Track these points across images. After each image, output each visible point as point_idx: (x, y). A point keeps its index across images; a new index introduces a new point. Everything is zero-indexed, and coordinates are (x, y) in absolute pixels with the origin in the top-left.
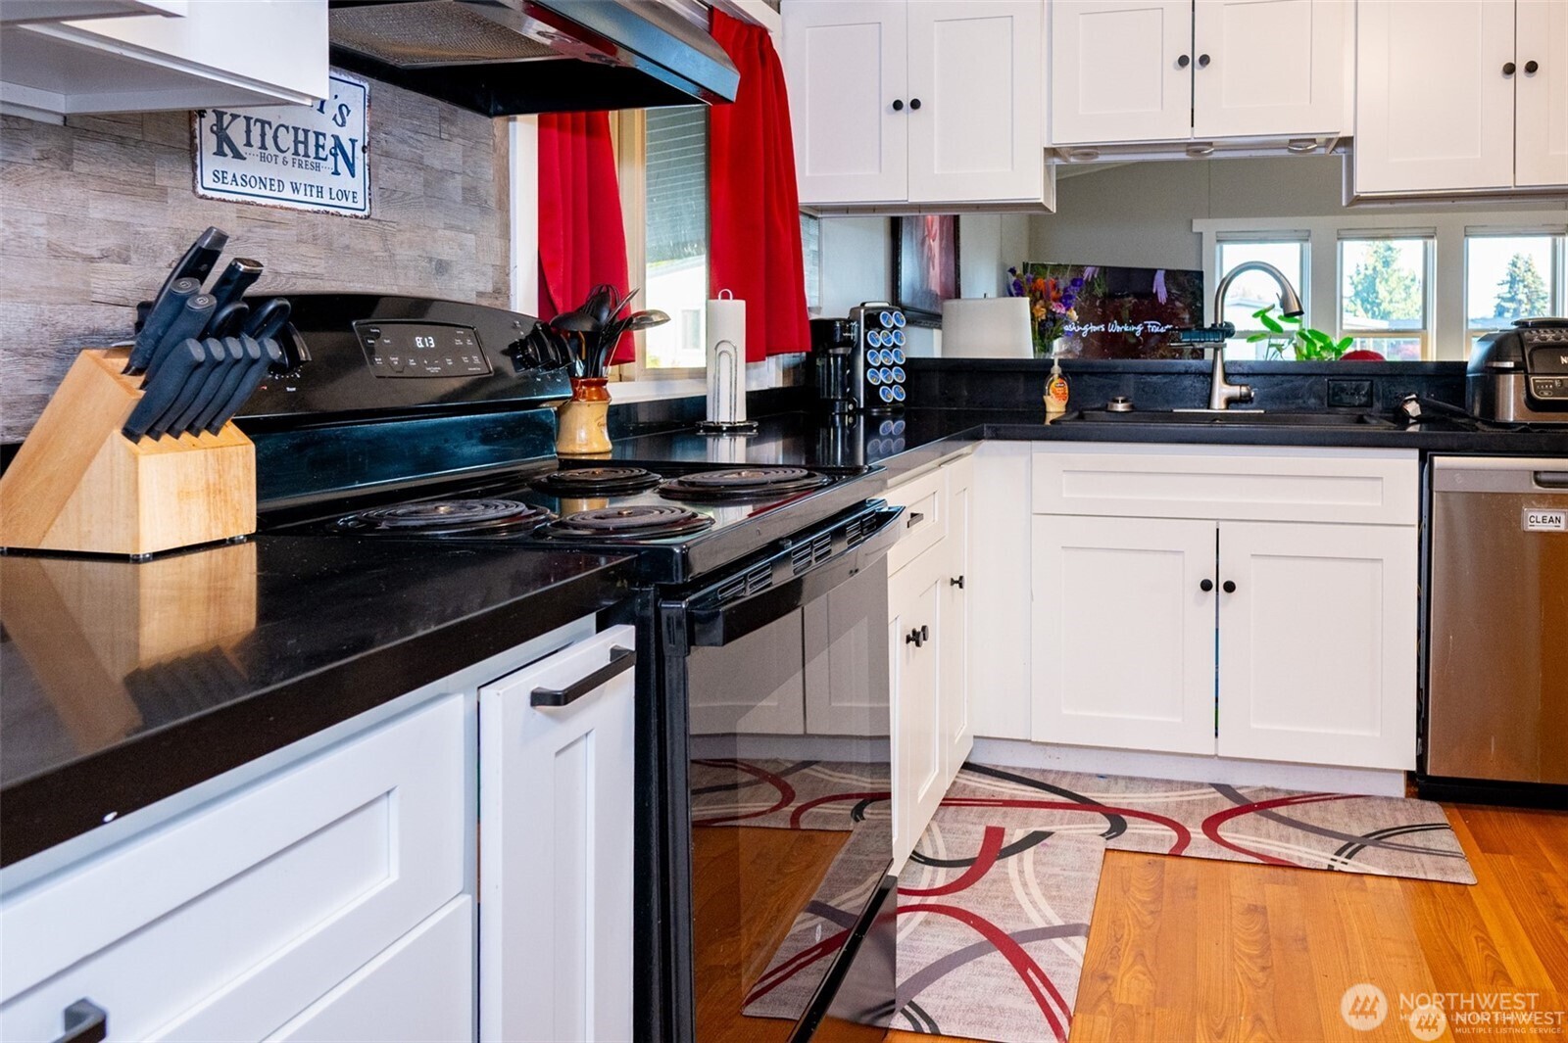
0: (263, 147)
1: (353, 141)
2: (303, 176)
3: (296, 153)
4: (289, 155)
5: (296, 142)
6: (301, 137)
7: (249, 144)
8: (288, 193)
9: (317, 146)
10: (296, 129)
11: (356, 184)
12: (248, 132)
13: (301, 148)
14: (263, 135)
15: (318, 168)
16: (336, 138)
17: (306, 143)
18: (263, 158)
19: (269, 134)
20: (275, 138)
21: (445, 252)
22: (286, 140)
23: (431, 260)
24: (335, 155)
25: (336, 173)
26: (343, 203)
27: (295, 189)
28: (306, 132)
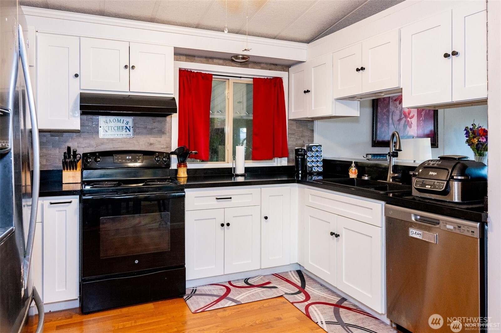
0: (111, 130)
1: (130, 127)
2: (119, 133)
3: (118, 130)
4: (116, 131)
5: (118, 128)
6: (119, 127)
7: (109, 130)
8: (116, 136)
9: (122, 128)
10: (118, 127)
11: (131, 133)
12: (109, 128)
13: (119, 129)
14: (111, 128)
15: (122, 131)
16: (126, 127)
17: (120, 128)
18: (111, 131)
19: (113, 128)
20: (114, 128)
21: (152, 142)
22: (116, 128)
23: (148, 143)
24: (126, 129)
25: (126, 132)
26: (128, 136)
27: (118, 135)
28: (120, 127)
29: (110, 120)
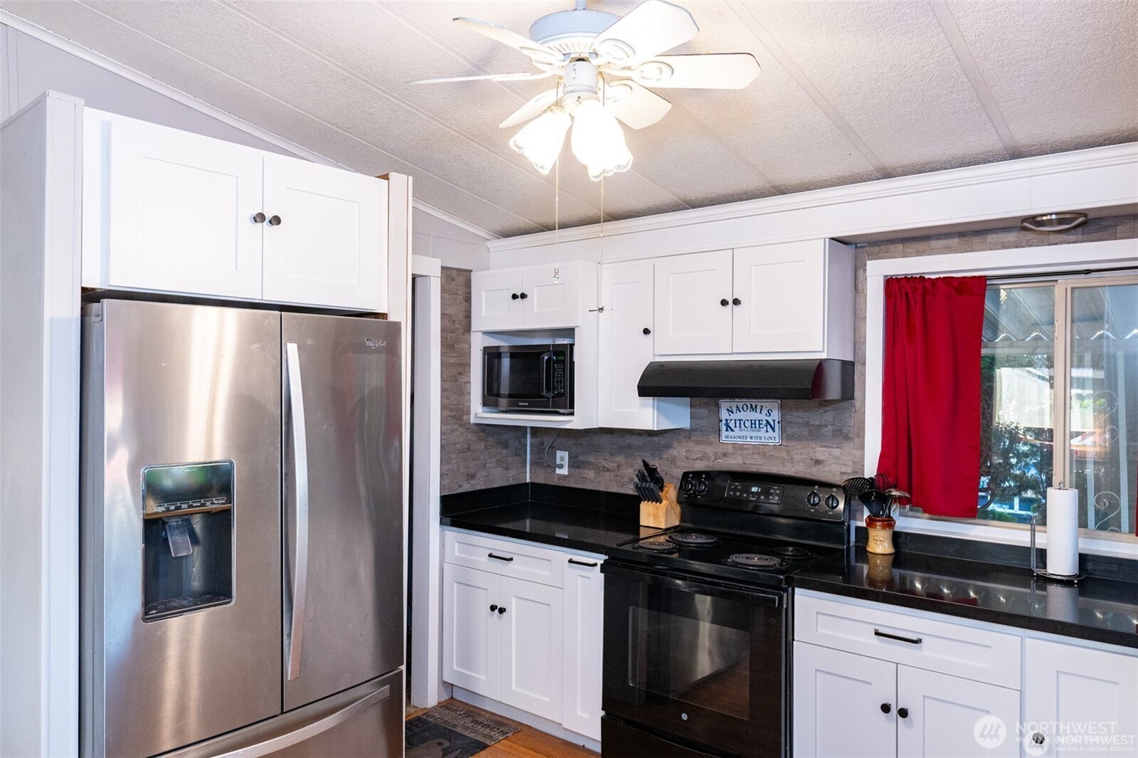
0: (740, 427)
1: (774, 421)
2: (754, 434)
3: (752, 427)
4: (749, 428)
5: (752, 424)
6: (753, 422)
7: (736, 427)
8: (749, 439)
9: (759, 424)
10: (751, 420)
11: (777, 434)
12: (735, 423)
13: (753, 426)
14: (740, 424)
15: (760, 431)
16: (767, 421)
17: (755, 424)
18: (740, 430)
19: (742, 423)
20: (744, 424)
21: (820, 456)
22: (748, 424)
23: (812, 459)
24: (767, 426)
25: (767, 432)
26: (770, 441)
27: (751, 438)
28: (755, 420)
29: (737, 407)
